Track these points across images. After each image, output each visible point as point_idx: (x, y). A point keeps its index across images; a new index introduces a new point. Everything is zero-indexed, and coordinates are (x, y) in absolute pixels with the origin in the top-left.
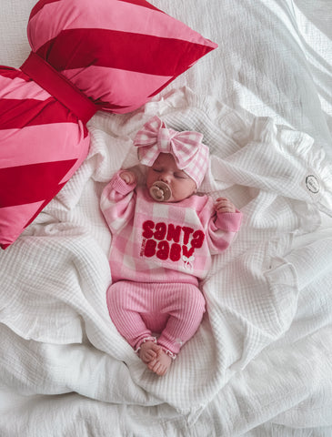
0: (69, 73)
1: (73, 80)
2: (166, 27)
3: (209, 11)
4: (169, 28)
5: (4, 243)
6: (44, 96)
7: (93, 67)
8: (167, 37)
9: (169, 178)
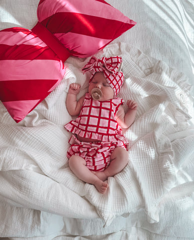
0: (57, 35)
1: (59, 39)
2: (110, 14)
3: (135, 6)
4: (112, 14)
5: (18, 119)
6: (43, 45)
7: (69, 33)
8: (110, 19)
9: (100, 86)
